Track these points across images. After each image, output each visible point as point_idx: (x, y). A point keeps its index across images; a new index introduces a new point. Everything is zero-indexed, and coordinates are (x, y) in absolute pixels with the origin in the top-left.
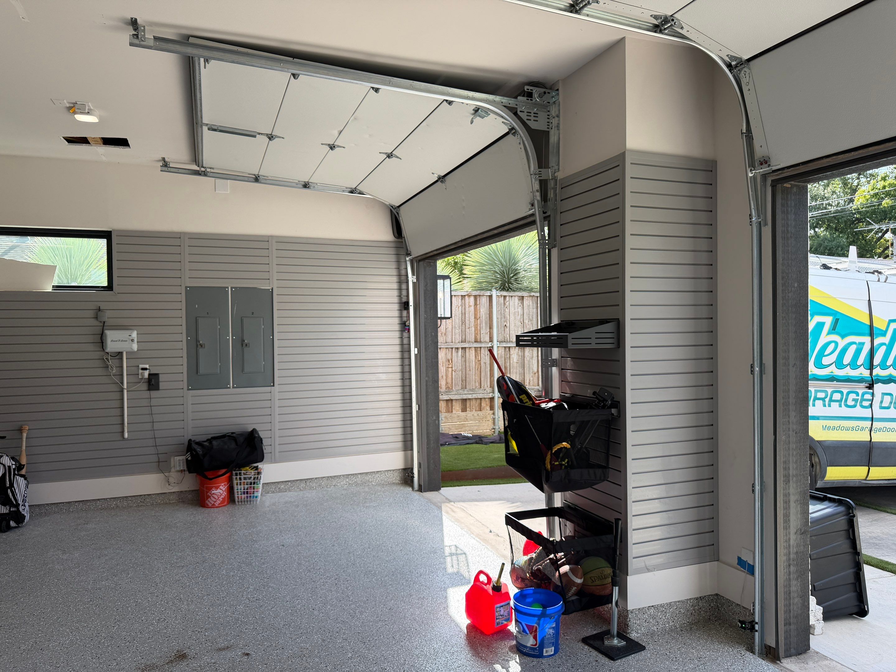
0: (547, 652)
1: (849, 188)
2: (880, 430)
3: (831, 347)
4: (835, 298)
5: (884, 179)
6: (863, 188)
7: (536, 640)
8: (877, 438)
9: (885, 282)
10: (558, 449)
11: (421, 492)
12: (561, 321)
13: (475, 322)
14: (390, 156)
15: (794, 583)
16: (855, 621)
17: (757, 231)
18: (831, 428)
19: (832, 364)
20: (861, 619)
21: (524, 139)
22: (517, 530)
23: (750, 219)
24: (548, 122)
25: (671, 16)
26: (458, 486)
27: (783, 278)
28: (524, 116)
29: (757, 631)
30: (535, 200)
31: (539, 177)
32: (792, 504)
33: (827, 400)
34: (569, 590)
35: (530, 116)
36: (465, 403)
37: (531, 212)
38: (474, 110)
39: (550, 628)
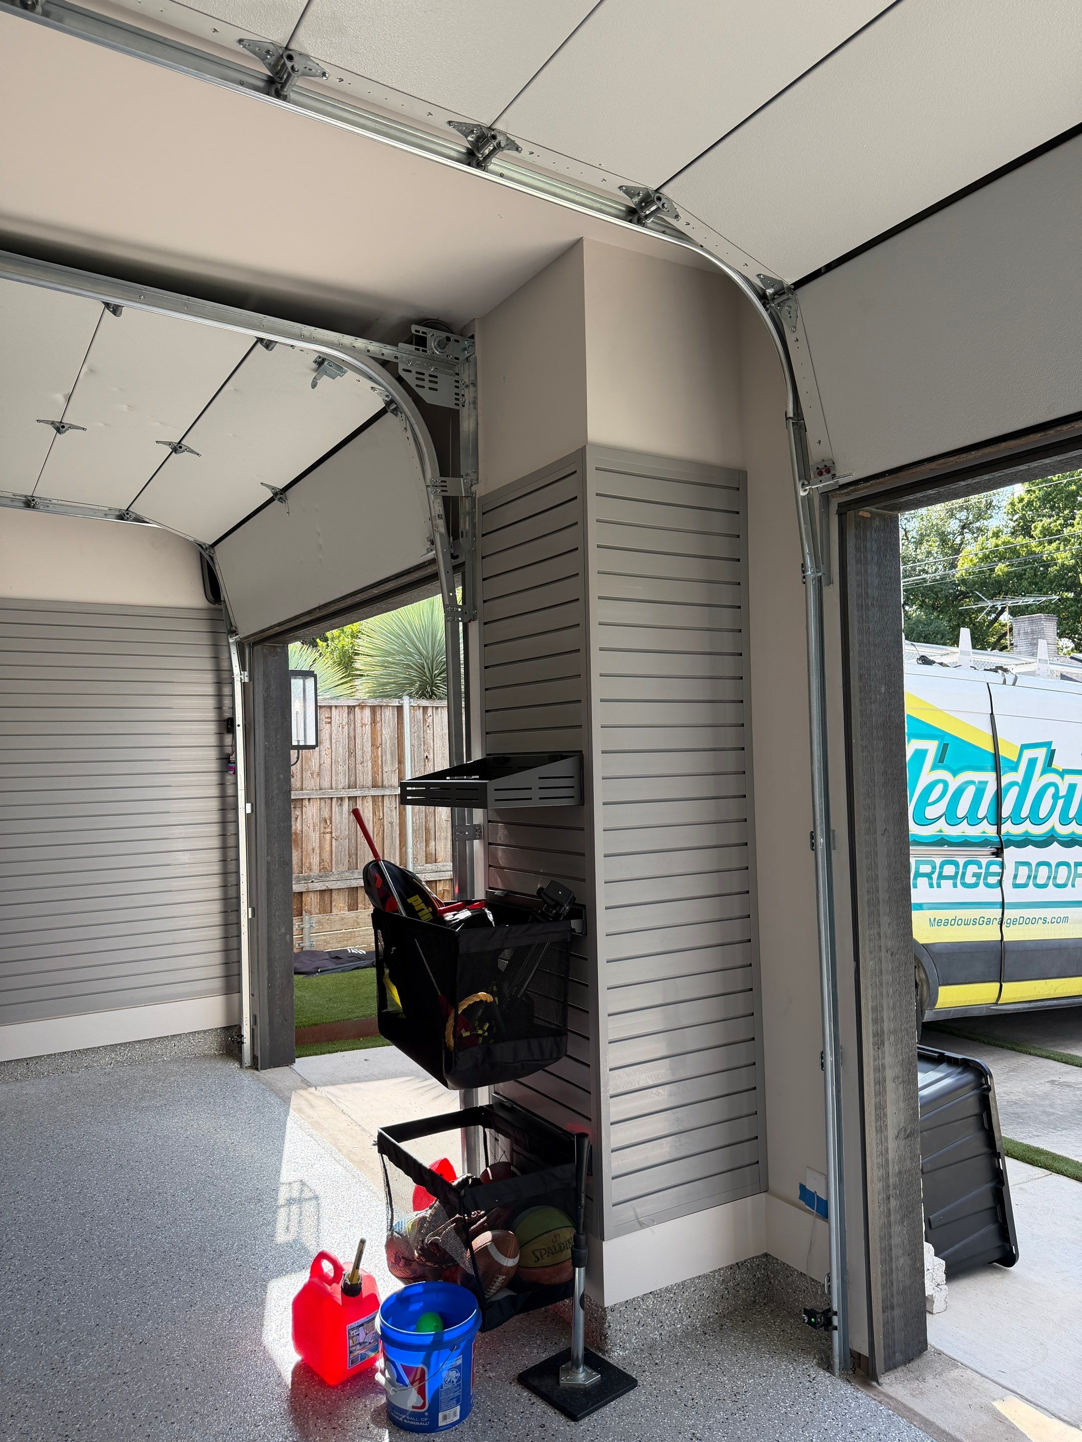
0: (445, 1418)
1: (949, 548)
2: (1014, 922)
3: (938, 789)
4: (941, 710)
5: (996, 535)
6: (969, 548)
7: (424, 1397)
8: (1012, 934)
9: (1014, 685)
10: (469, 1005)
11: (257, 1069)
12: (487, 755)
13: (372, 752)
14: (177, 448)
15: (896, 1229)
16: (998, 1276)
17: (815, 594)
18: (943, 922)
19: (940, 817)
20: (1005, 1270)
21: (412, 420)
22: (398, 1165)
23: (803, 572)
24: (457, 394)
25: (657, 191)
26: (329, 1052)
27: (861, 676)
28: (410, 379)
29: (836, 1328)
30: (436, 533)
31: (442, 491)
32: (890, 1085)
33: (935, 876)
34: (492, 1282)
35: (423, 380)
36: (355, 895)
37: (431, 555)
38: (315, 362)
39: (451, 1369)
